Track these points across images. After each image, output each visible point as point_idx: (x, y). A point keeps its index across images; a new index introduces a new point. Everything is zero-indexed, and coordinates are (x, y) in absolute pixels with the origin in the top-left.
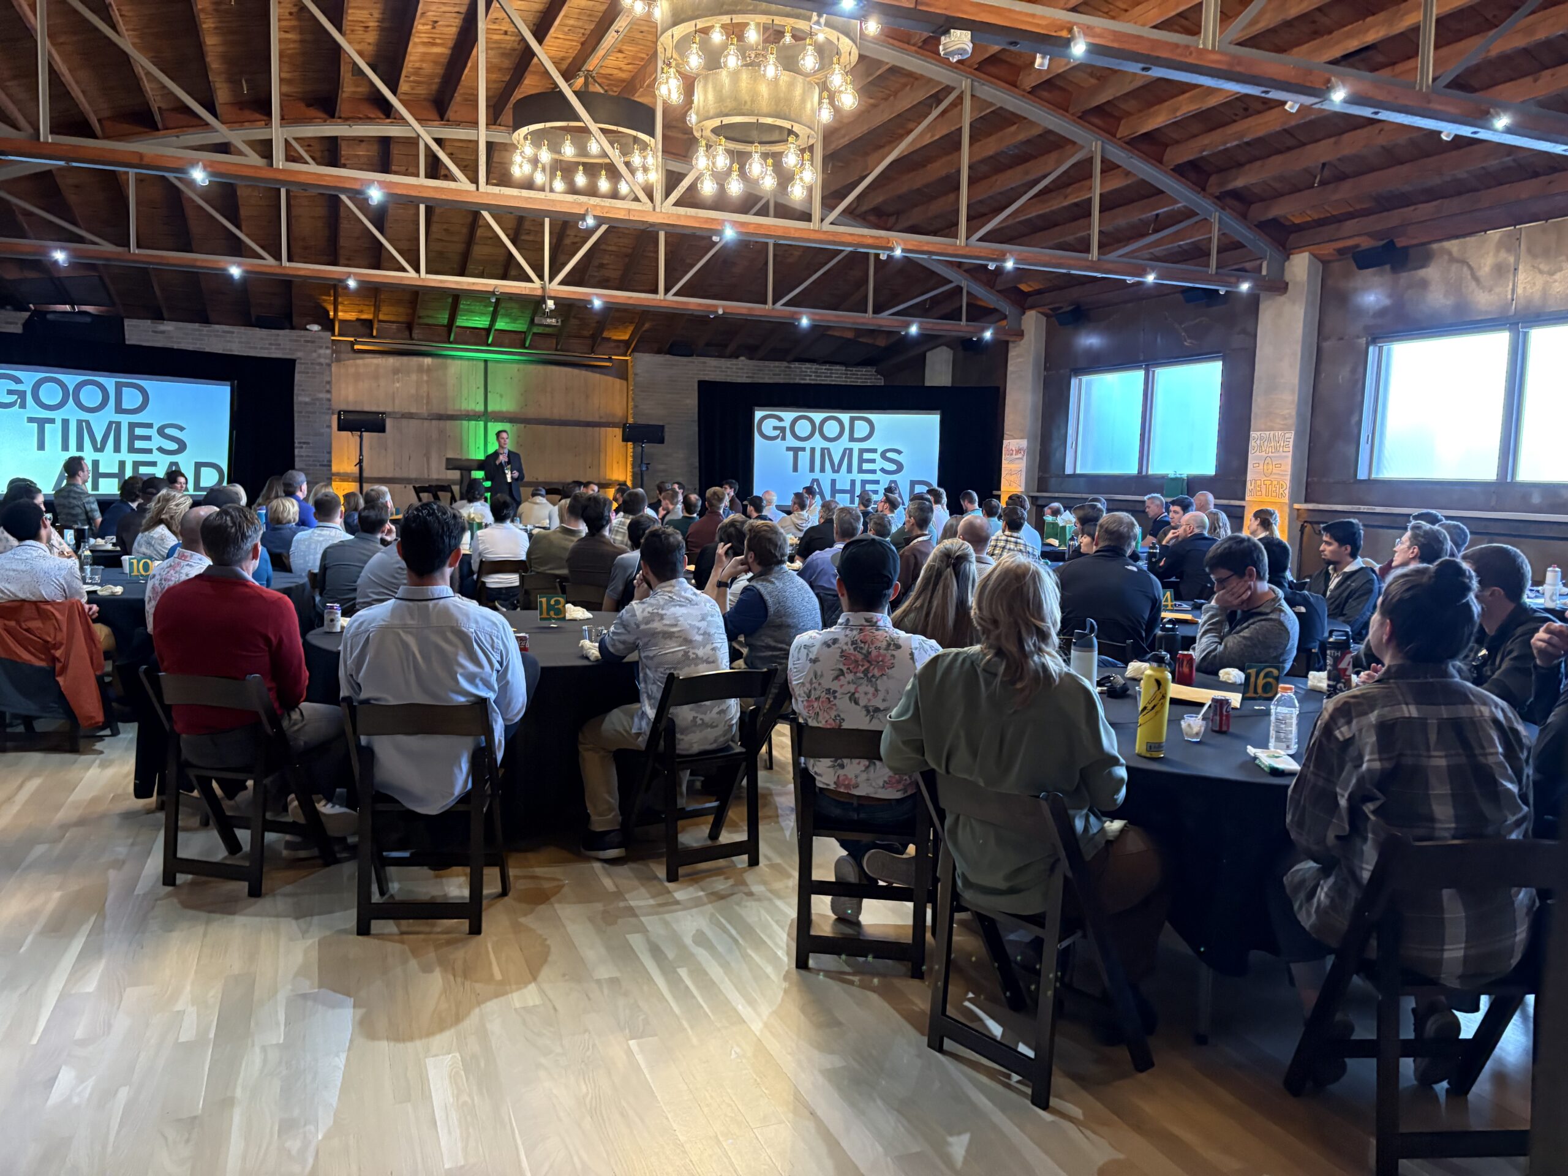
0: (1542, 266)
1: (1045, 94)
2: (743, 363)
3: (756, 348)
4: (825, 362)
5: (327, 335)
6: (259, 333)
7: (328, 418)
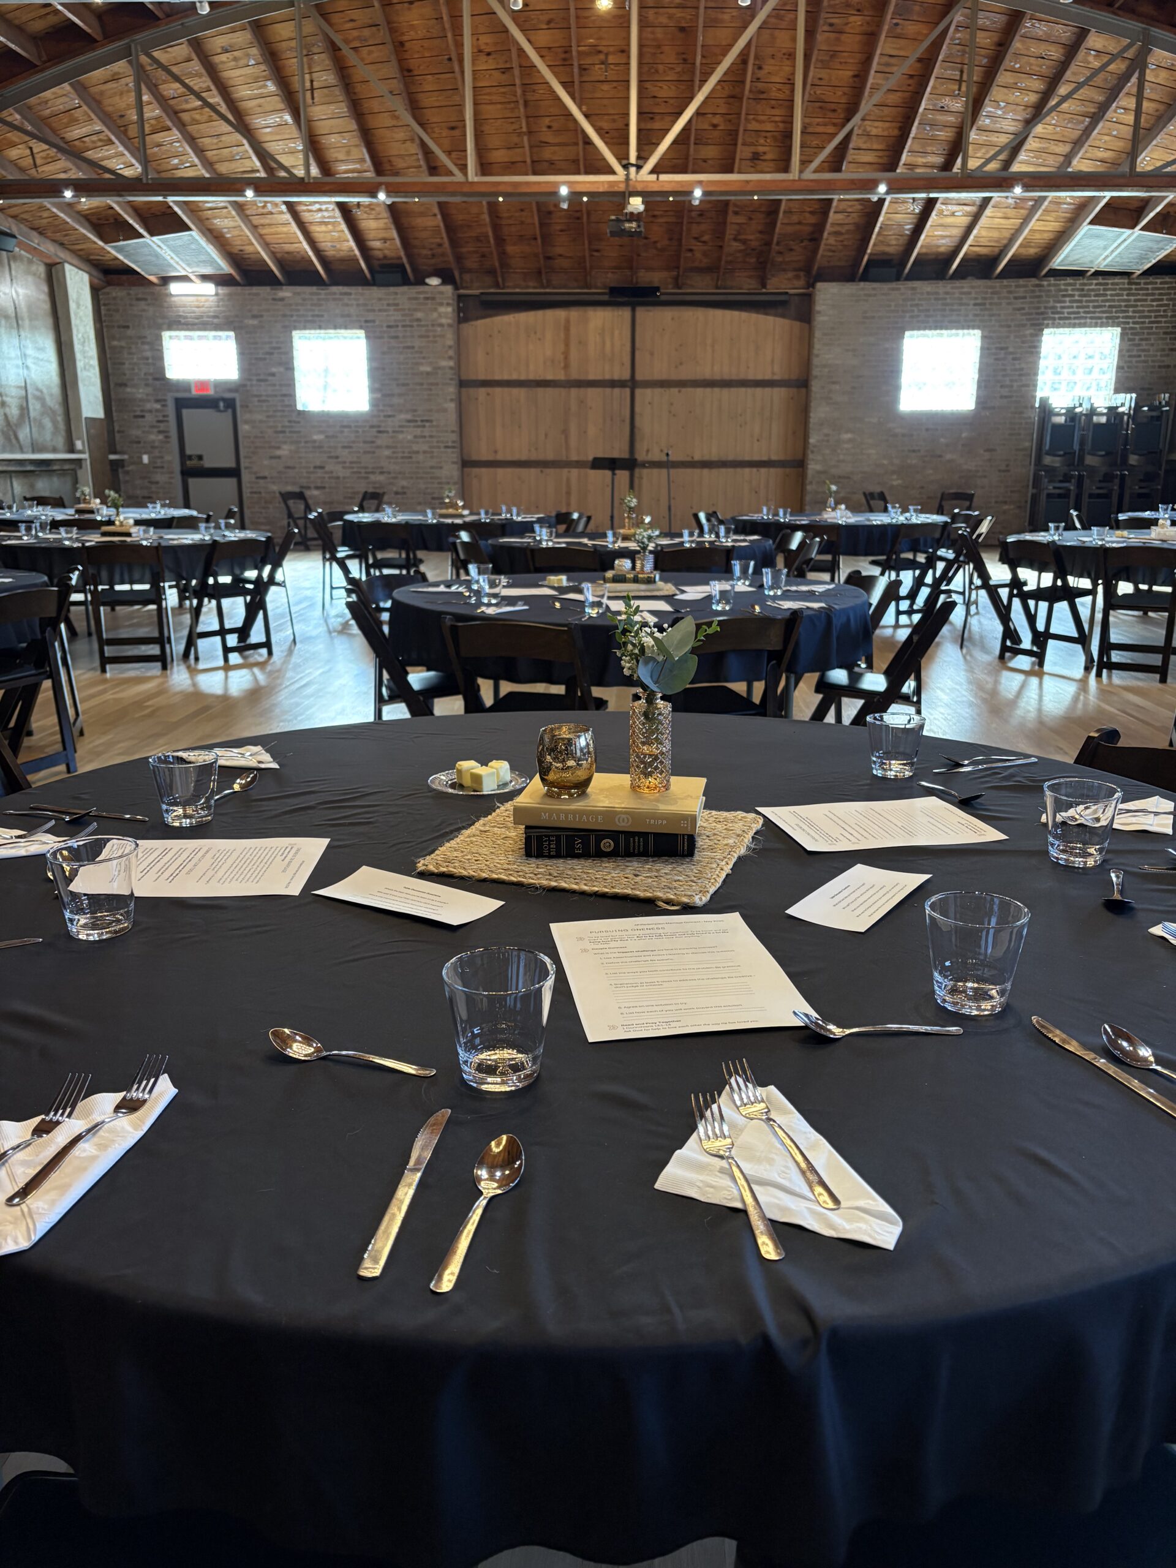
2: (972, 286)
3: (995, 260)
4: (1098, 274)
5: (448, 289)
6: (376, 292)
7: (452, 390)
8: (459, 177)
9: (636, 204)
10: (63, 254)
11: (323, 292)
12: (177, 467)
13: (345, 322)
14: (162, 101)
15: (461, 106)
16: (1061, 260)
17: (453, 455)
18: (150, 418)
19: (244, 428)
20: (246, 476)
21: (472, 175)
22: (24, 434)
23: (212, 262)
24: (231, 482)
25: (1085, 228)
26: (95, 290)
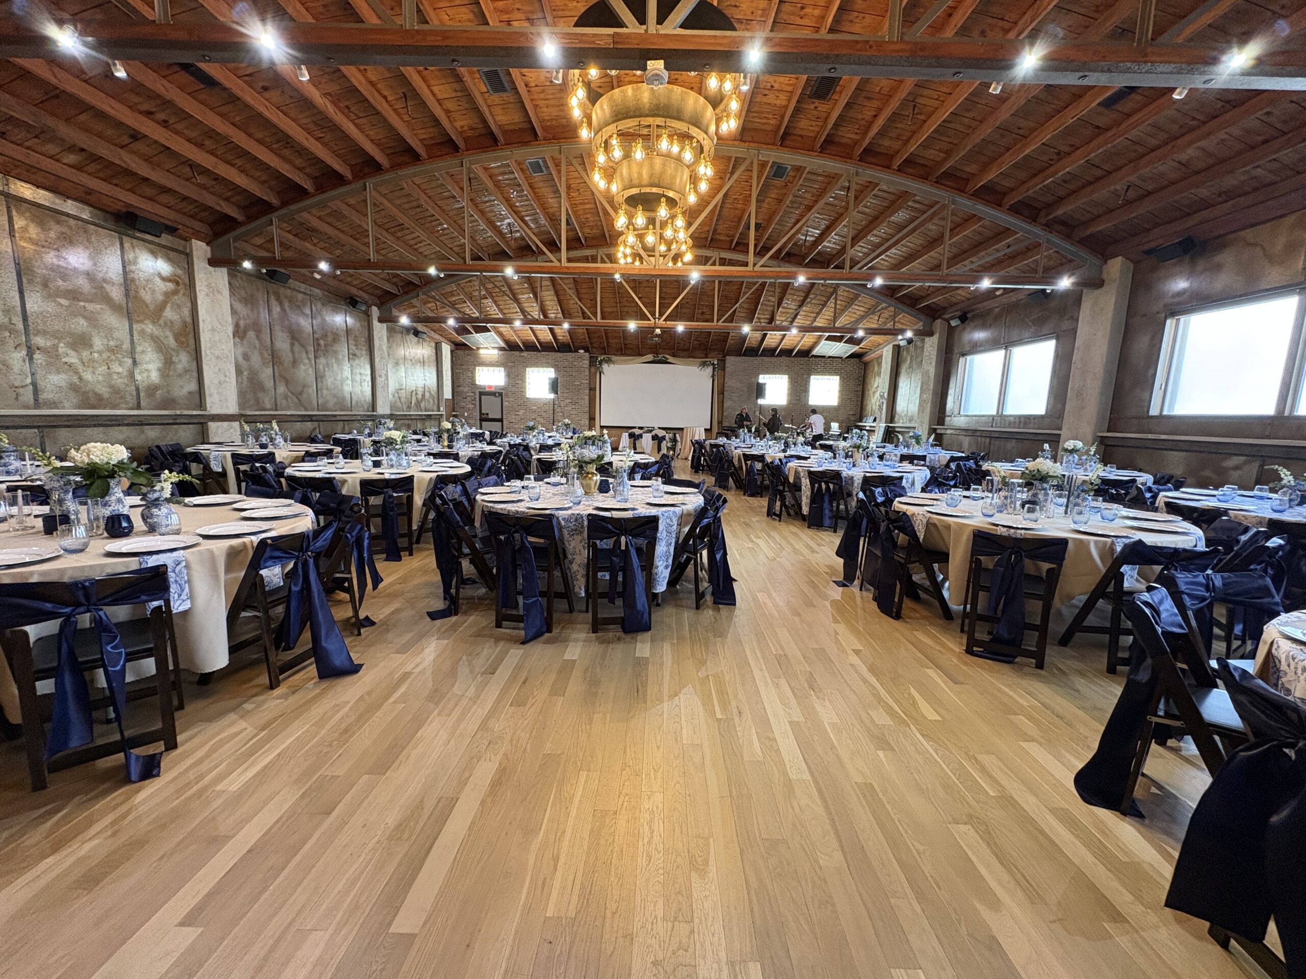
1: (910, 170)
2: (783, 359)
3: (791, 351)
4: (830, 357)
5: (587, 354)
6: (559, 354)
7: (587, 391)
8: (594, 320)
9: (658, 331)
10: (442, 339)
11: (539, 354)
12: (478, 418)
13: (548, 365)
14: (487, 289)
15: (595, 294)
16: (815, 352)
17: (587, 416)
18: (469, 399)
19: (505, 404)
20: (505, 422)
21: (599, 320)
22: (422, 405)
23: (498, 343)
24: (500, 423)
25: (823, 342)
26: (452, 351)
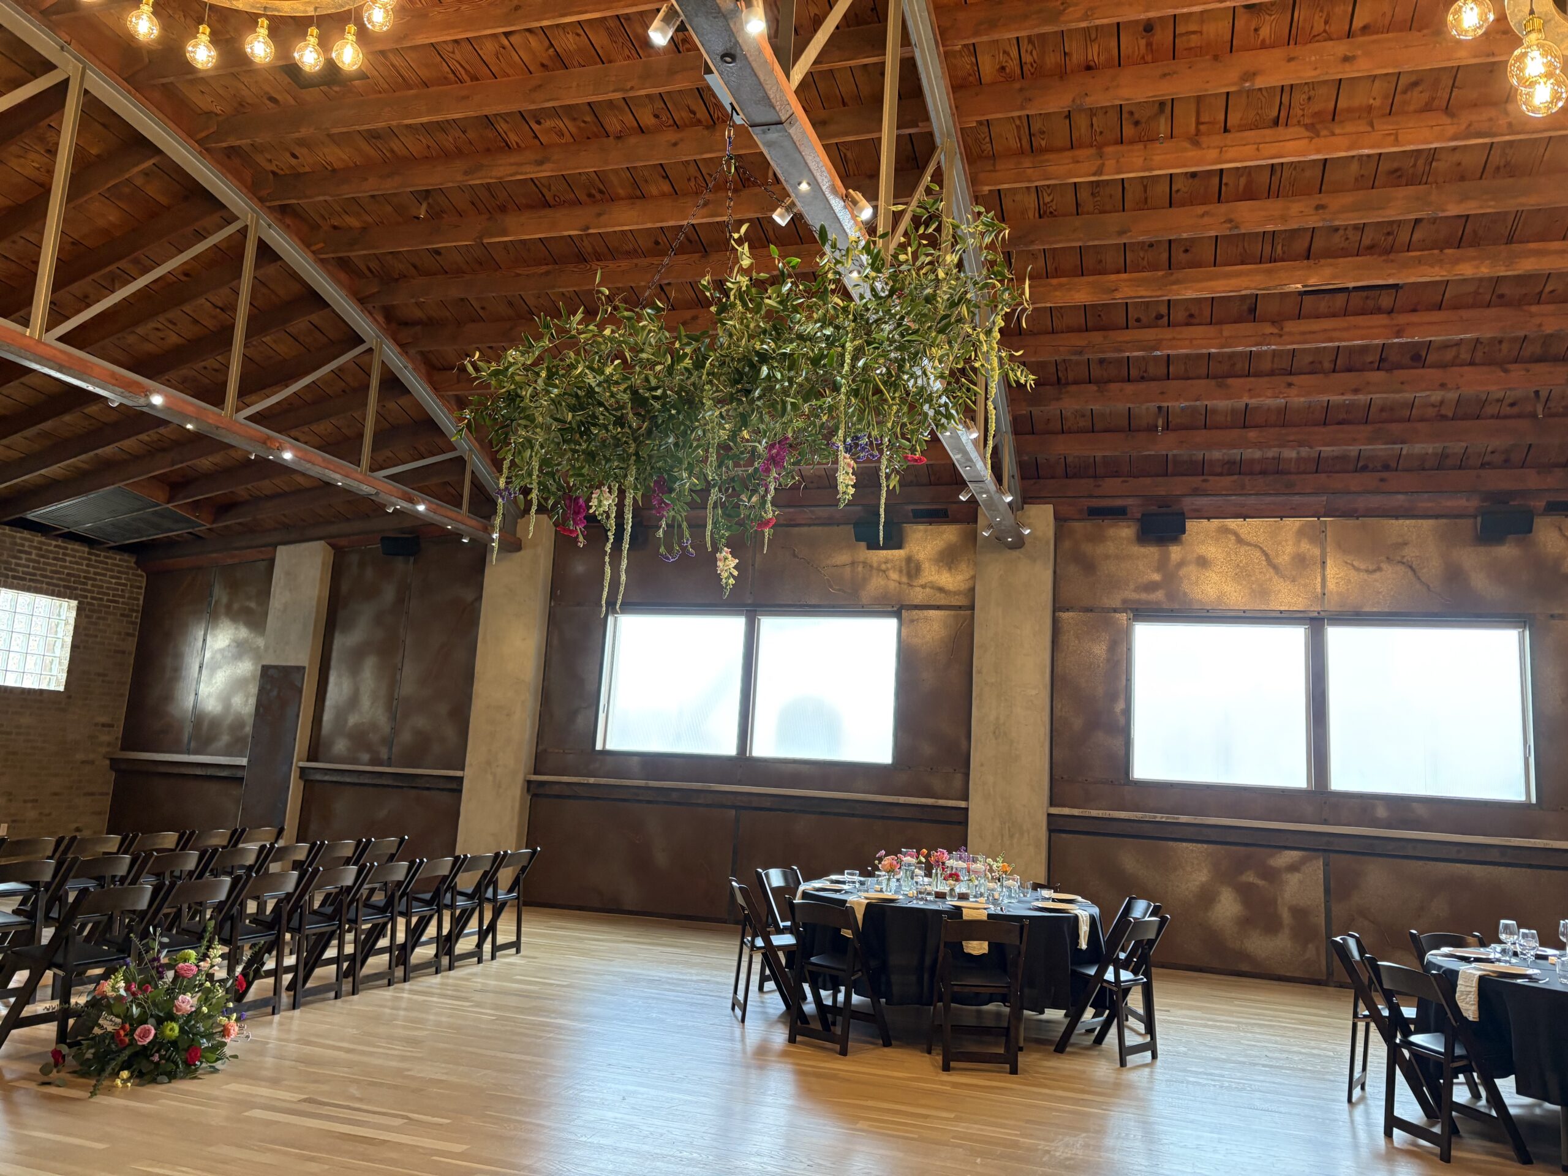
0: (1356, 563)
